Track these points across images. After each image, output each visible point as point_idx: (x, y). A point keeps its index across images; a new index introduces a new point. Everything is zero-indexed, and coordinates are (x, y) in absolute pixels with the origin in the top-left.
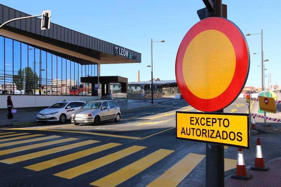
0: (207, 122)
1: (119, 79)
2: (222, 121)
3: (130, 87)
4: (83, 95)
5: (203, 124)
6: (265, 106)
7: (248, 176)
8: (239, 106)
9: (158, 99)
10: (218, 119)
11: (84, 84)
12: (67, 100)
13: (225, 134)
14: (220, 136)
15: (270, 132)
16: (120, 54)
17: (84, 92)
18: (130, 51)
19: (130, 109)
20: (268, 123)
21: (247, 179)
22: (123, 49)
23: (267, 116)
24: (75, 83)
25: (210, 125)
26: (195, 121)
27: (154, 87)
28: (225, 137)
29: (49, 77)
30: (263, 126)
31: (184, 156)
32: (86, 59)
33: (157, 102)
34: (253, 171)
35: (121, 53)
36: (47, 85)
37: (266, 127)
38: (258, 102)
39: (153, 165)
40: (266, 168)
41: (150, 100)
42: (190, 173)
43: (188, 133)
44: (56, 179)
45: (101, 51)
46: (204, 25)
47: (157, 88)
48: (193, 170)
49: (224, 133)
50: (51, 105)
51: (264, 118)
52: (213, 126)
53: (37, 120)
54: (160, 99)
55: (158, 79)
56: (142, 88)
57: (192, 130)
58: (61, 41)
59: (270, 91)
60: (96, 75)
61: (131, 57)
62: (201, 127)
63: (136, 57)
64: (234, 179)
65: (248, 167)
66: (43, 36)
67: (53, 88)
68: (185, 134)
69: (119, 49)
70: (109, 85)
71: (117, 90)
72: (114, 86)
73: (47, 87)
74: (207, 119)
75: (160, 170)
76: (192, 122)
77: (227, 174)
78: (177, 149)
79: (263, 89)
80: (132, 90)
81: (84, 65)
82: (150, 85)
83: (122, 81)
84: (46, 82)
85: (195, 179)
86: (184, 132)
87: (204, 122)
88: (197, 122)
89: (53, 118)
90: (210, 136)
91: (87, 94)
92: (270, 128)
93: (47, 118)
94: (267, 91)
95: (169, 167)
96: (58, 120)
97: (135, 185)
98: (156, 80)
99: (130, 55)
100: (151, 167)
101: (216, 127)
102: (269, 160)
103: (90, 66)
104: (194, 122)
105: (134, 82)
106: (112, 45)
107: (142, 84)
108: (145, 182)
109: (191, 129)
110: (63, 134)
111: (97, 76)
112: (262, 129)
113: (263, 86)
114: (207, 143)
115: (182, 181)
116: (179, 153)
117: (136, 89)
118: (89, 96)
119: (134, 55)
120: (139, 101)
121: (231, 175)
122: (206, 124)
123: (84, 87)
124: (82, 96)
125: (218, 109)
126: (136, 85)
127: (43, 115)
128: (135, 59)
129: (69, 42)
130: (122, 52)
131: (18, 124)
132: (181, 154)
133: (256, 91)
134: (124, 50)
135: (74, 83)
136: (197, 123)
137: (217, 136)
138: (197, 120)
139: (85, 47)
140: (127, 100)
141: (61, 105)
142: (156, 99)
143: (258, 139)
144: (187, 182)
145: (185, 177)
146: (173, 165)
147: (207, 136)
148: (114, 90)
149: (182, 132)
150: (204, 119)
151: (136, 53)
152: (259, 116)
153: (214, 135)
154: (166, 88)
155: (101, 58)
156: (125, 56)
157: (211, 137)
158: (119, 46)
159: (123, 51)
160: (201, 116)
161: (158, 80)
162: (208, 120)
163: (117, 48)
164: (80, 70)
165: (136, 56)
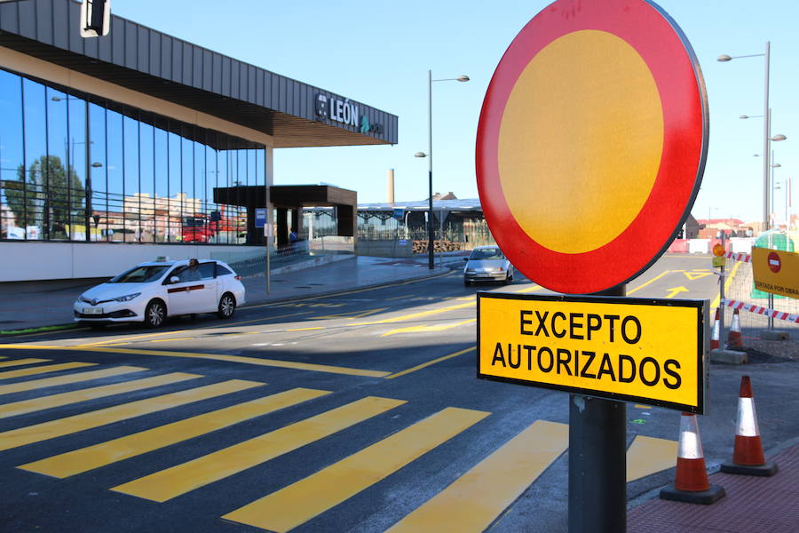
0: (573, 325)
1: (330, 193)
2: (618, 324)
3: (366, 219)
4: (222, 242)
5: (559, 331)
6: (771, 278)
7: (712, 493)
8: (693, 276)
9: (451, 256)
10: (606, 317)
11: (226, 209)
12: (167, 258)
13: (626, 363)
14: (610, 372)
15: (783, 355)
16: (333, 117)
17: (223, 235)
18: (364, 109)
19: (365, 284)
20: (780, 329)
21: (707, 501)
22: (341, 103)
23: (775, 309)
24: (197, 206)
25: (581, 338)
26: (536, 323)
27: (435, 218)
28: (627, 374)
29: (115, 188)
30: (762, 338)
31: (519, 428)
32: (228, 133)
33: (445, 264)
34: (729, 475)
35: (335, 114)
36: (107, 212)
37: (772, 340)
38: (750, 264)
39: (423, 457)
40: (768, 467)
41: (425, 257)
42: (534, 483)
43: (515, 362)
44: (118, 501)
45: (275, 108)
46: (567, 16)
47: (447, 220)
48: (544, 472)
49: (624, 361)
50: (118, 273)
51: (767, 314)
52: (589, 338)
53: (77, 320)
54: (456, 255)
55: (451, 194)
56: (402, 222)
57: (525, 352)
58: (149, 75)
59: (787, 231)
60: (261, 183)
61: (366, 127)
62: (554, 344)
63: (382, 127)
64: (667, 499)
65: (713, 465)
66: (94, 59)
67: (127, 222)
68: (504, 365)
69: (329, 101)
70: (300, 212)
71: (325, 227)
72: (317, 215)
73: (107, 218)
74: (573, 315)
75: (443, 473)
76: (527, 327)
77: (647, 484)
78: (500, 408)
79: (767, 226)
80: (371, 229)
81: (222, 151)
82: (426, 214)
83: (338, 201)
84: (104, 202)
85: (550, 501)
86: (502, 359)
87: (562, 325)
88: (542, 326)
89: (126, 313)
90: (580, 370)
91: (233, 240)
92: (784, 343)
93: (106, 312)
94: (778, 233)
95: (473, 462)
96: (141, 317)
97: (365, 518)
98: (445, 198)
99: (365, 120)
100: (415, 463)
101: (600, 343)
102: (778, 442)
103: (242, 152)
104: (533, 327)
105: (379, 205)
106: (310, 90)
107: (401, 210)
108: (393, 510)
109: (522, 347)
110: (153, 362)
111: (263, 184)
112: (762, 346)
113: (767, 217)
114: (572, 394)
115: (508, 508)
116: (503, 420)
117: (383, 224)
118: (238, 245)
119: (377, 121)
120: (391, 260)
121: (660, 489)
122: (568, 334)
123: (225, 218)
124: (217, 244)
125: (608, 285)
126: (385, 214)
127: (94, 303)
128: (379, 133)
129: (177, 79)
130: (339, 110)
131: (14, 332)
132: (509, 424)
133: (748, 233)
134: (346, 105)
135: (192, 205)
136: (542, 330)
137: (602, 371)
138: (542, 321)
139: (226, 93)
140: (355, 258)
141: (150, 273)
142: (444, 256)
143: (746, 379)
144: (525, 509)
145: (518, 495)
146: (484, 458)
147: (573, 370)
148: (317, 227)
149: (495, 358)
150: (564, 318)
151: (381, 115)
152: (753, 309)
153: (594, 368)
154: (474, 221)
155: (276, 130)
156: (347, 122)
157: (584, 374)
158: (331, 94)
159: (341, 107)
160: (553, 307)
161: (451, 196)
162: (576, 320)
163: (325, 100)
164: (211, 166)
165: (381, 123)
